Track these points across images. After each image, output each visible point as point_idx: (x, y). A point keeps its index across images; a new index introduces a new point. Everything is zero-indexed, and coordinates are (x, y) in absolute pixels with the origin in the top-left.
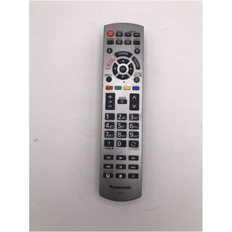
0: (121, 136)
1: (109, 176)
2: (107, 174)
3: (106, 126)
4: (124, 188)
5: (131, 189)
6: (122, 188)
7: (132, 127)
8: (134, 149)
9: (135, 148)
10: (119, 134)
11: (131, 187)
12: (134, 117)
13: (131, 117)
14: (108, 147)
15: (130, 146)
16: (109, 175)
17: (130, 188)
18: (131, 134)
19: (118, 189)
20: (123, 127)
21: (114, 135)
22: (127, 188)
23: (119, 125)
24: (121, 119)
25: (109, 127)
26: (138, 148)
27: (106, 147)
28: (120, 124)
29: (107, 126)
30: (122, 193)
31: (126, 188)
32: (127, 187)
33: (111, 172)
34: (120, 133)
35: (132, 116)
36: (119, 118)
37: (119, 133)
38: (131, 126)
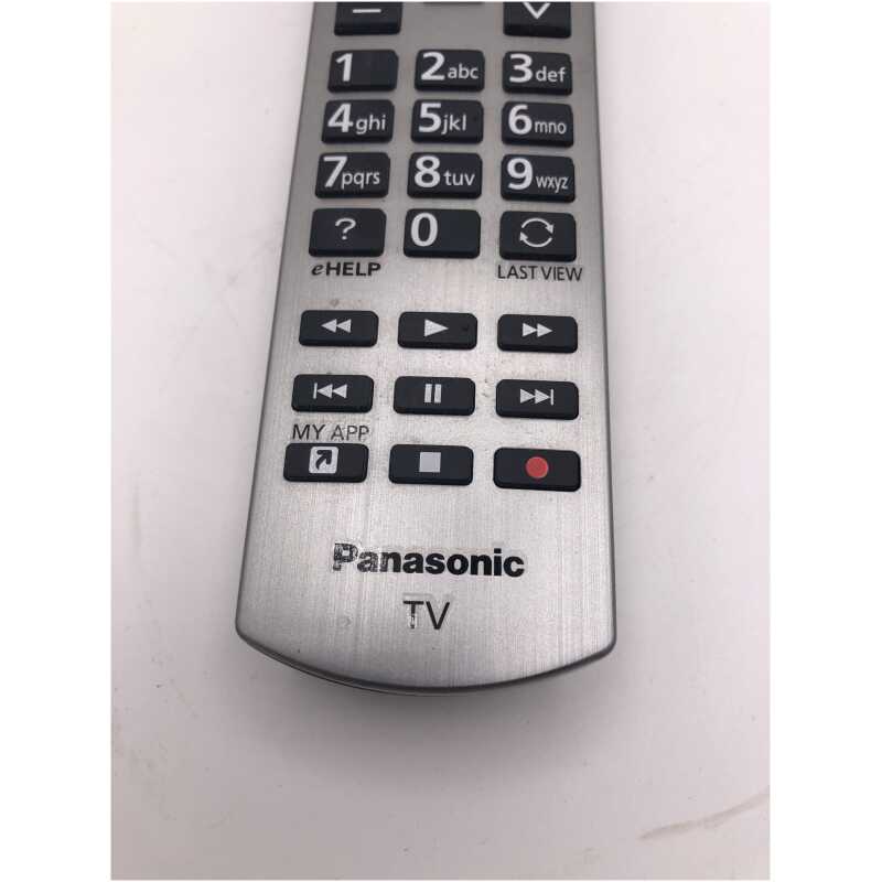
0: (443, 179)
1: (335, 458)
2: (315, 450)
3: (332, 123)
4: (458, 564)
5: (519, 572)
6: (440, 570)
7: (520, 124)
8: (538, 272)
9: (547, 265)
10: (424, 170)
11: (519, 561)
12: (533, 68)
13: (517, 67)
14: (334, 261)
15: (510, 250)
16: (335, 451)
17: (514, 566)
18: (520, 168)
19: (403, 574)
20: (453, 124)
21: (385, 177)
22: (481, 565)
23: (424, 114)
24: (441, 78)
25: (352, 129)
26: (570, 265)
27: (323, 261)
28: (438, 105)
29: (340, 118)
30: (438, 611)
31: (474, 572)
32: (485, 559)
33: (354, 440)
34: (436, 162)
35: (521, 61)
36: (427, 76)
37: (428, 164)
38: (513, 119)
